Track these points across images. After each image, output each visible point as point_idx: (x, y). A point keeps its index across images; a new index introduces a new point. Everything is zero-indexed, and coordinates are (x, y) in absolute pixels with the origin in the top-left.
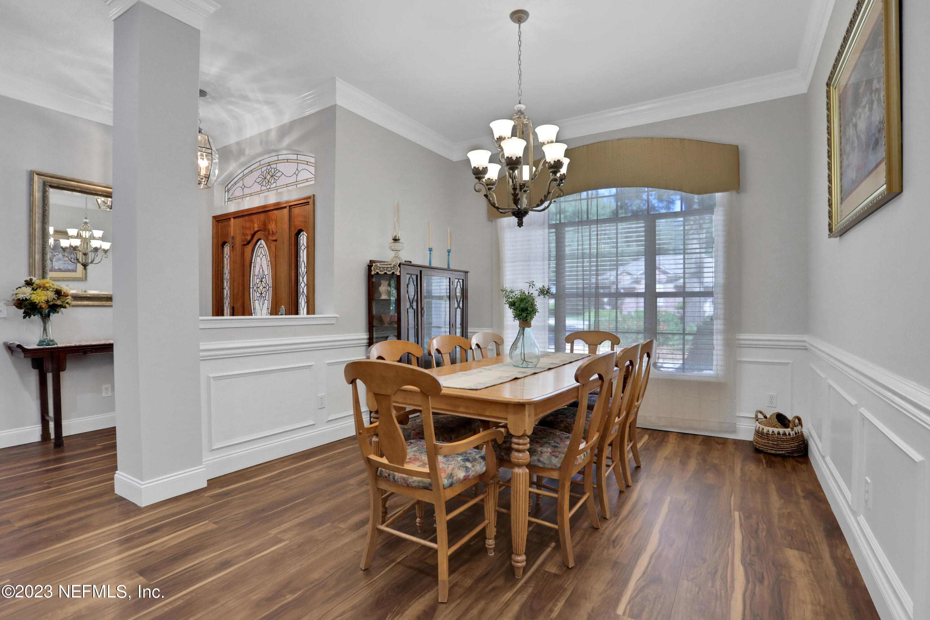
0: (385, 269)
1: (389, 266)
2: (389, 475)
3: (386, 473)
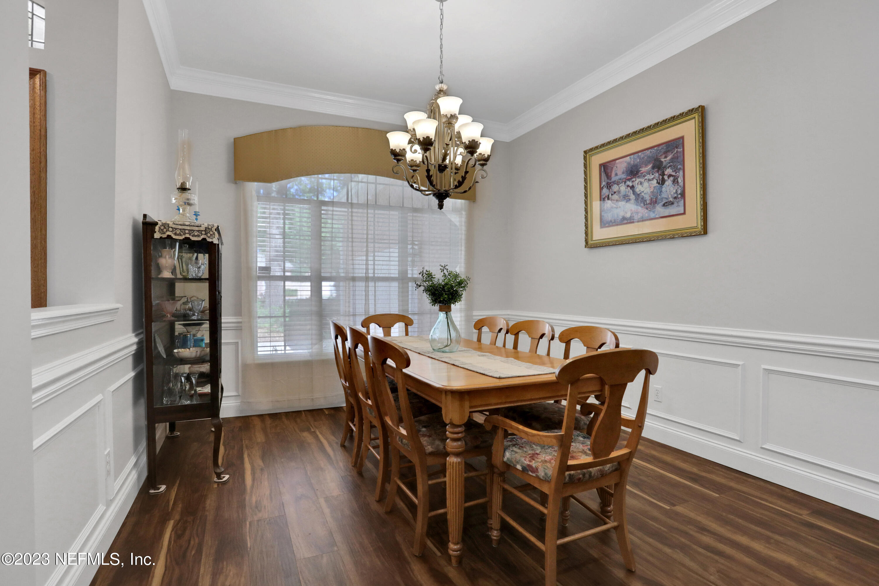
0: (187, 231)
1: (197, 229)
2: (584, 475)
3: (579, 474)
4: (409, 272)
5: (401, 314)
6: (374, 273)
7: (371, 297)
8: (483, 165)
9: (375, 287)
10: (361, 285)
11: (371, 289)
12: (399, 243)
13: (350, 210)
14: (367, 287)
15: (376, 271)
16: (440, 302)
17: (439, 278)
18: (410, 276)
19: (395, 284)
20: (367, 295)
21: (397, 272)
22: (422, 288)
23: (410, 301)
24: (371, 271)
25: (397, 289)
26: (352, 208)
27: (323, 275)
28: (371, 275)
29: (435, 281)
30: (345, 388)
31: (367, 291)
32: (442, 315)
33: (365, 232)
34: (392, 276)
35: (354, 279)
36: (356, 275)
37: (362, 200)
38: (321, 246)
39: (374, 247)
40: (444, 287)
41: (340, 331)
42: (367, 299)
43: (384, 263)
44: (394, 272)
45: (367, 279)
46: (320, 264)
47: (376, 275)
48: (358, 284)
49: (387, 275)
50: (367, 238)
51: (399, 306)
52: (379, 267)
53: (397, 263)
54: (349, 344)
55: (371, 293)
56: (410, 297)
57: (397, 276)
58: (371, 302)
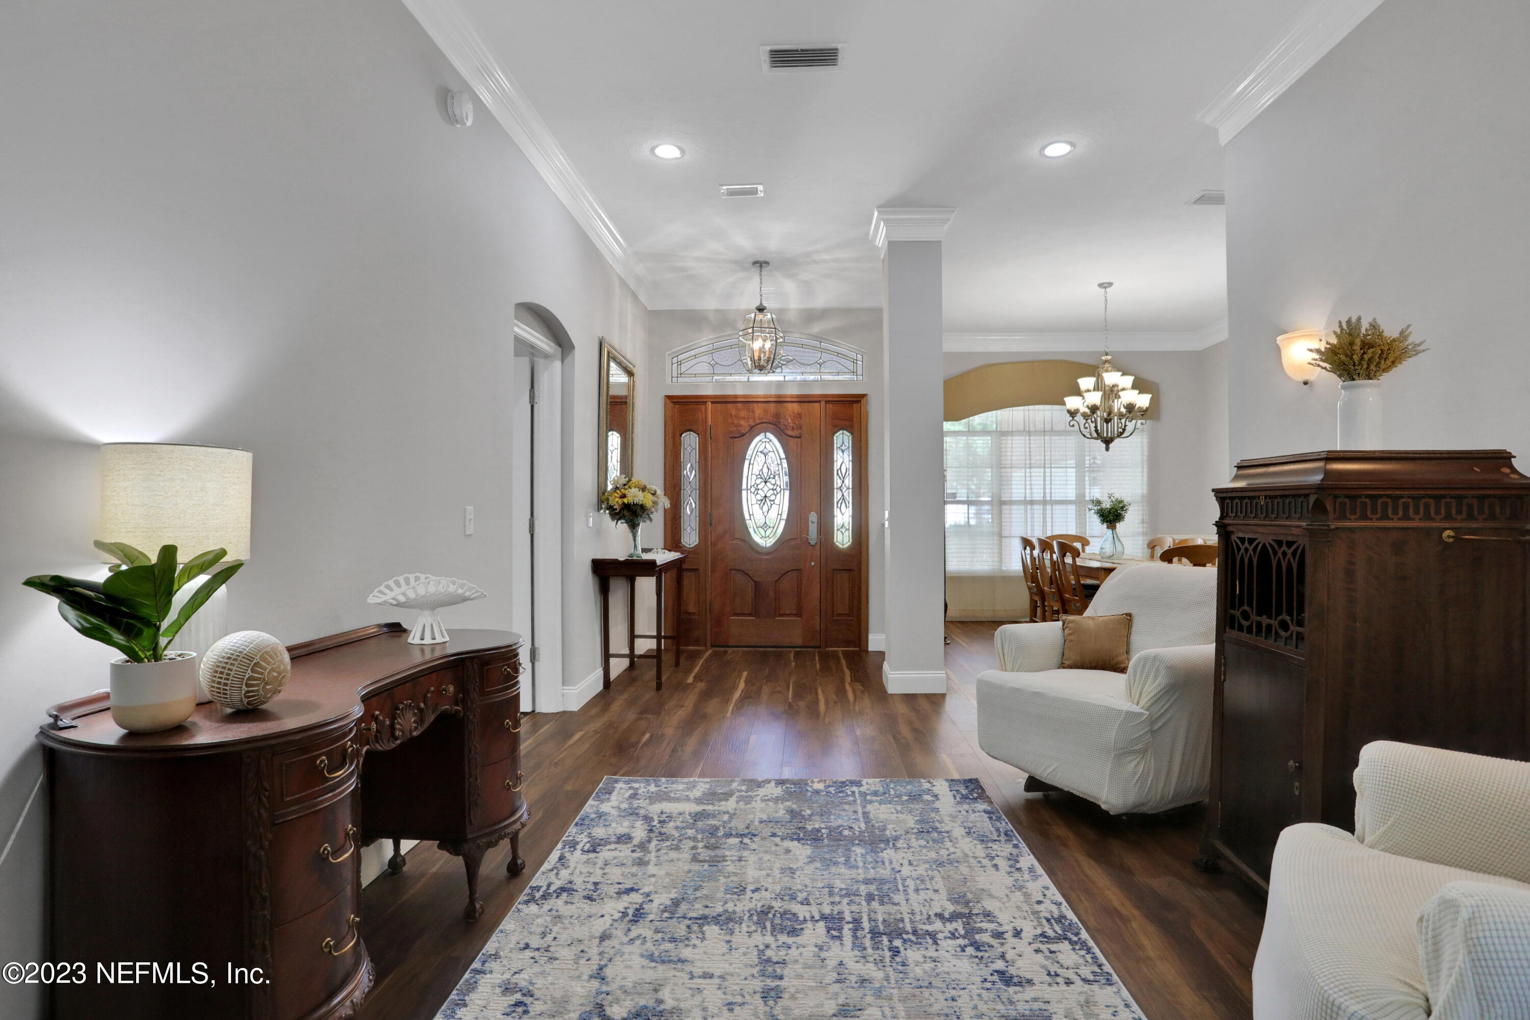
4: (1087, 495)
5: (1078, 535)
6: (1051, 497)
7: (1049, 520)
8: (1142, 415)
9: (1052, 510)
10: (1038, 508)
11: (1049, 511)
12: (1075, 467)
13: (1028, 438)
14: (1044, 510)
15: (1053, 495)
16: (1107, 522)
17: (1107, 505)
18: (1087, 498)
19: (1072, 507)
20: (1044, 518)
21: (1074, 495)
22: (1093, 511)
23: (1088, 524)
24: (1048, 495)
25: (1074, 512)
26: (1029, 436)
27: (1002, 499)
28: (1048, 498)
29: (1103, 506)
30: (1030, 588)
31: (1044, 515)
32: (1110, 531)
33: (1043, 458)
34: (1069, 499)
35: (1032, 502)
36: (1034, 499)
37: (1039, 426)
38: (1001, 473)
39: (1051, 472)
40: (1110, 510)
41: (1027, 543)
42: (1045, 522)
43: (1061, 487)
44: (1071, 494)
45: (1044, 502)
46: (1001, 489)
47: (1053, 499)
48: (1036, 507)
49: (1064, 499)
50: (1045, 464)
51: (1076, 528)
52: (1057, 491)
53: (1074, 487)
54: (1036, 552)
55: (1049, 516)
56: (1088, 520)
57: (1074, 499)
58: (1049, 524)
